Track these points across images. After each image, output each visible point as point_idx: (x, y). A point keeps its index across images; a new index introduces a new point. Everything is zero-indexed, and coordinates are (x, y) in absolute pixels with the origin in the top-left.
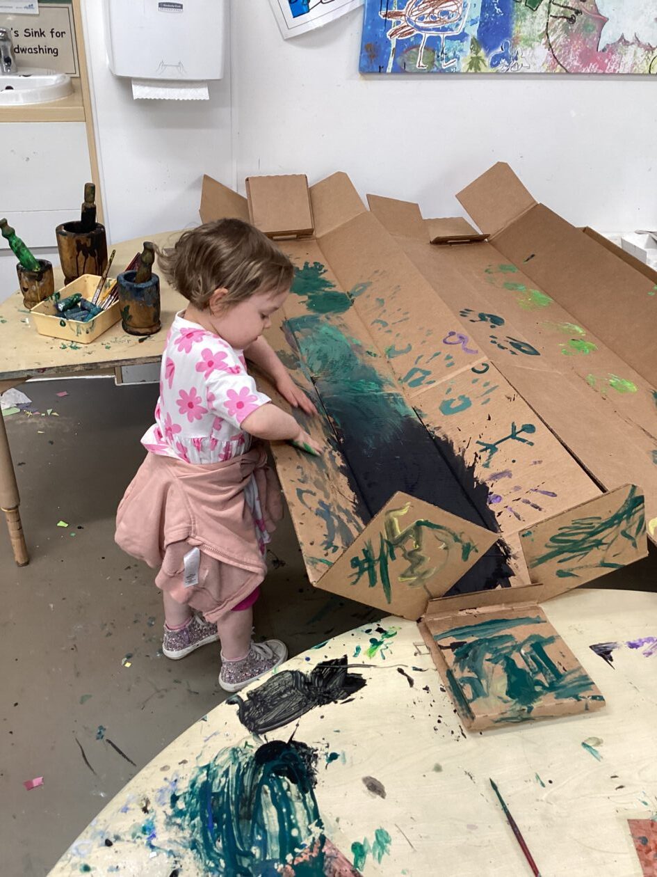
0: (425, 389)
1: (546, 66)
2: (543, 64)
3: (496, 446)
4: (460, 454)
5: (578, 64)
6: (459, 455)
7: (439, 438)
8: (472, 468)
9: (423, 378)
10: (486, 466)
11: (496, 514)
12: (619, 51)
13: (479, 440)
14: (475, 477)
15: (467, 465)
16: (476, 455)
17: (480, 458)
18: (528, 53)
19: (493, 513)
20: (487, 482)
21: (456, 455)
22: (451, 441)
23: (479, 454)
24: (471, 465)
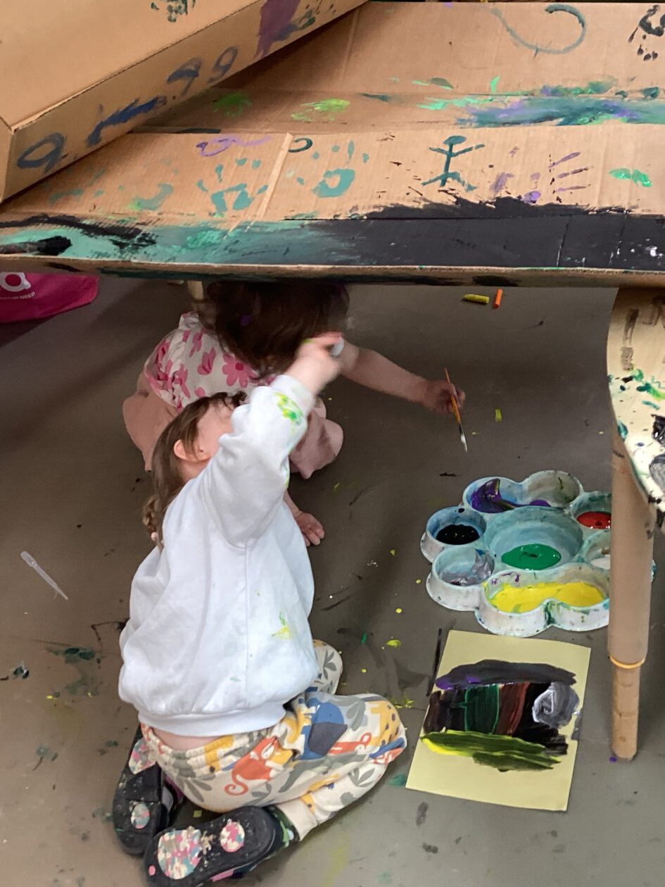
0: (266, 200)
3: (450, 171)
4: (423, 203)
6: (425, 205)
7: (374, 213)
8: (459, 200)
9: (244, 194)
10: (470, 188)
11: (558, 202)
13: (421, 182)
14: (478, 202)
15: (450, 203)
16: (446, 192)
17: (453, 190)
19: (551, 205)
20: (498, 195)
21: (421, 207)
22: (392, 204)
23: (446, 188)
24: (455, 200)
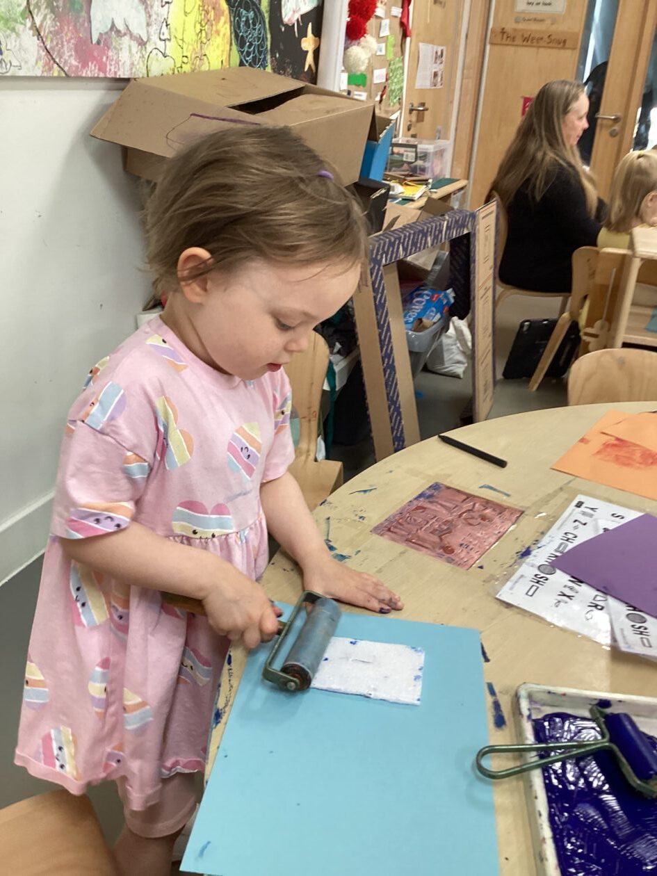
1: (41, 64)
2: (37, 63)
5: (76, 63)
12: (114, 44)
18: (14, 44)
